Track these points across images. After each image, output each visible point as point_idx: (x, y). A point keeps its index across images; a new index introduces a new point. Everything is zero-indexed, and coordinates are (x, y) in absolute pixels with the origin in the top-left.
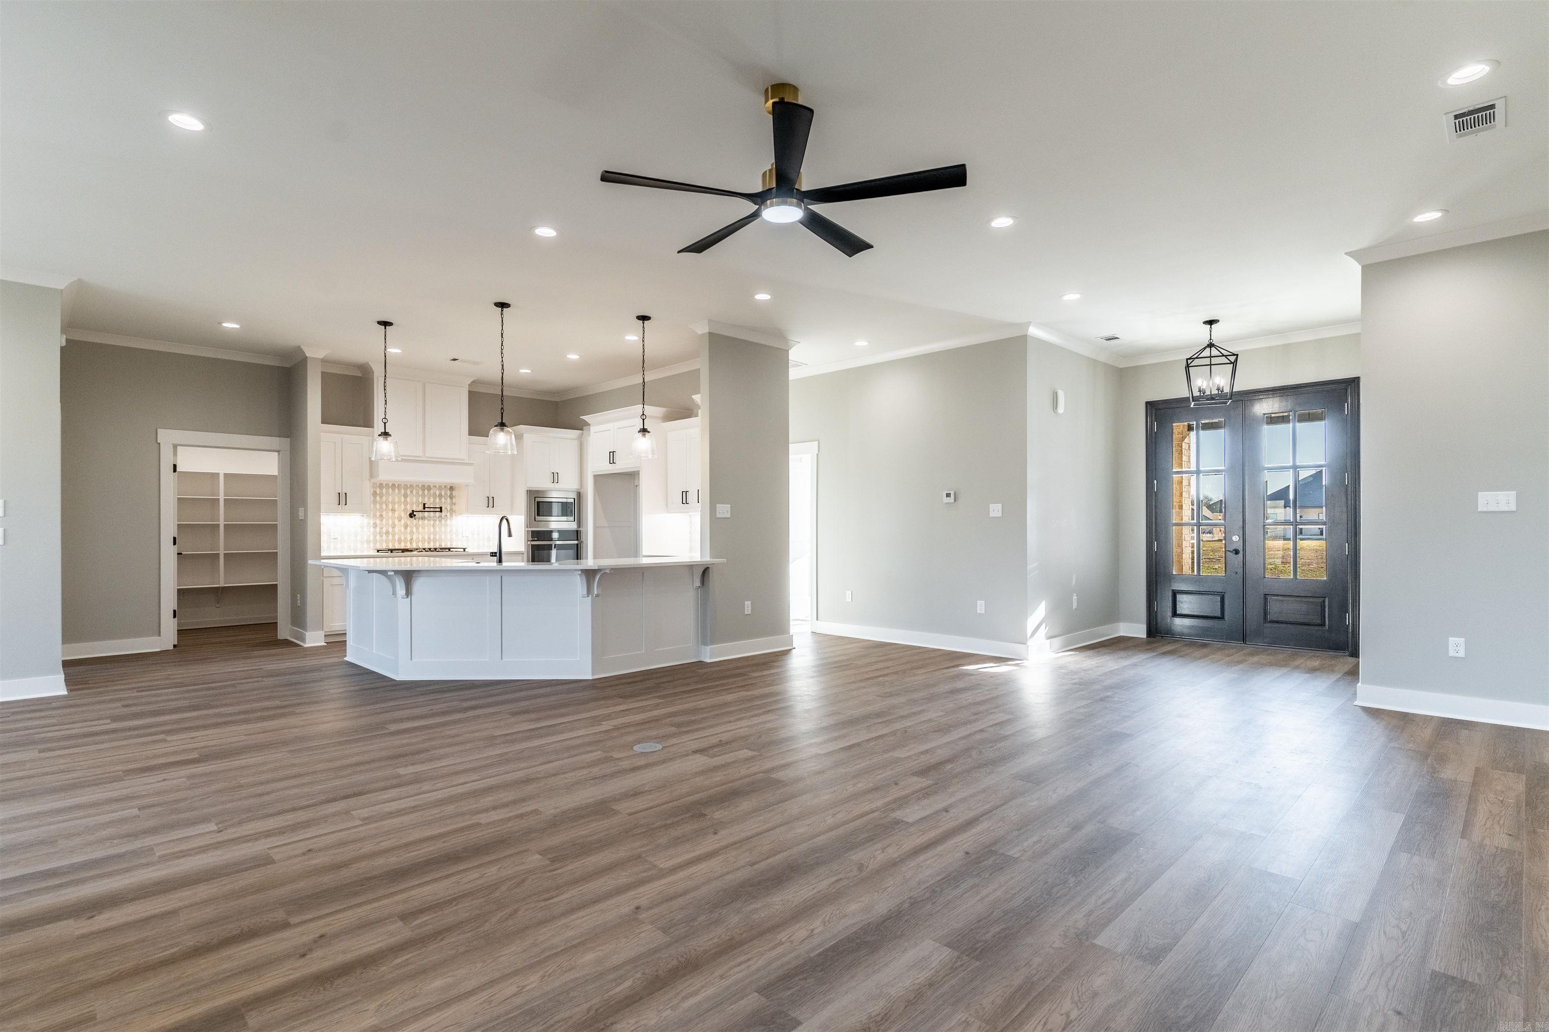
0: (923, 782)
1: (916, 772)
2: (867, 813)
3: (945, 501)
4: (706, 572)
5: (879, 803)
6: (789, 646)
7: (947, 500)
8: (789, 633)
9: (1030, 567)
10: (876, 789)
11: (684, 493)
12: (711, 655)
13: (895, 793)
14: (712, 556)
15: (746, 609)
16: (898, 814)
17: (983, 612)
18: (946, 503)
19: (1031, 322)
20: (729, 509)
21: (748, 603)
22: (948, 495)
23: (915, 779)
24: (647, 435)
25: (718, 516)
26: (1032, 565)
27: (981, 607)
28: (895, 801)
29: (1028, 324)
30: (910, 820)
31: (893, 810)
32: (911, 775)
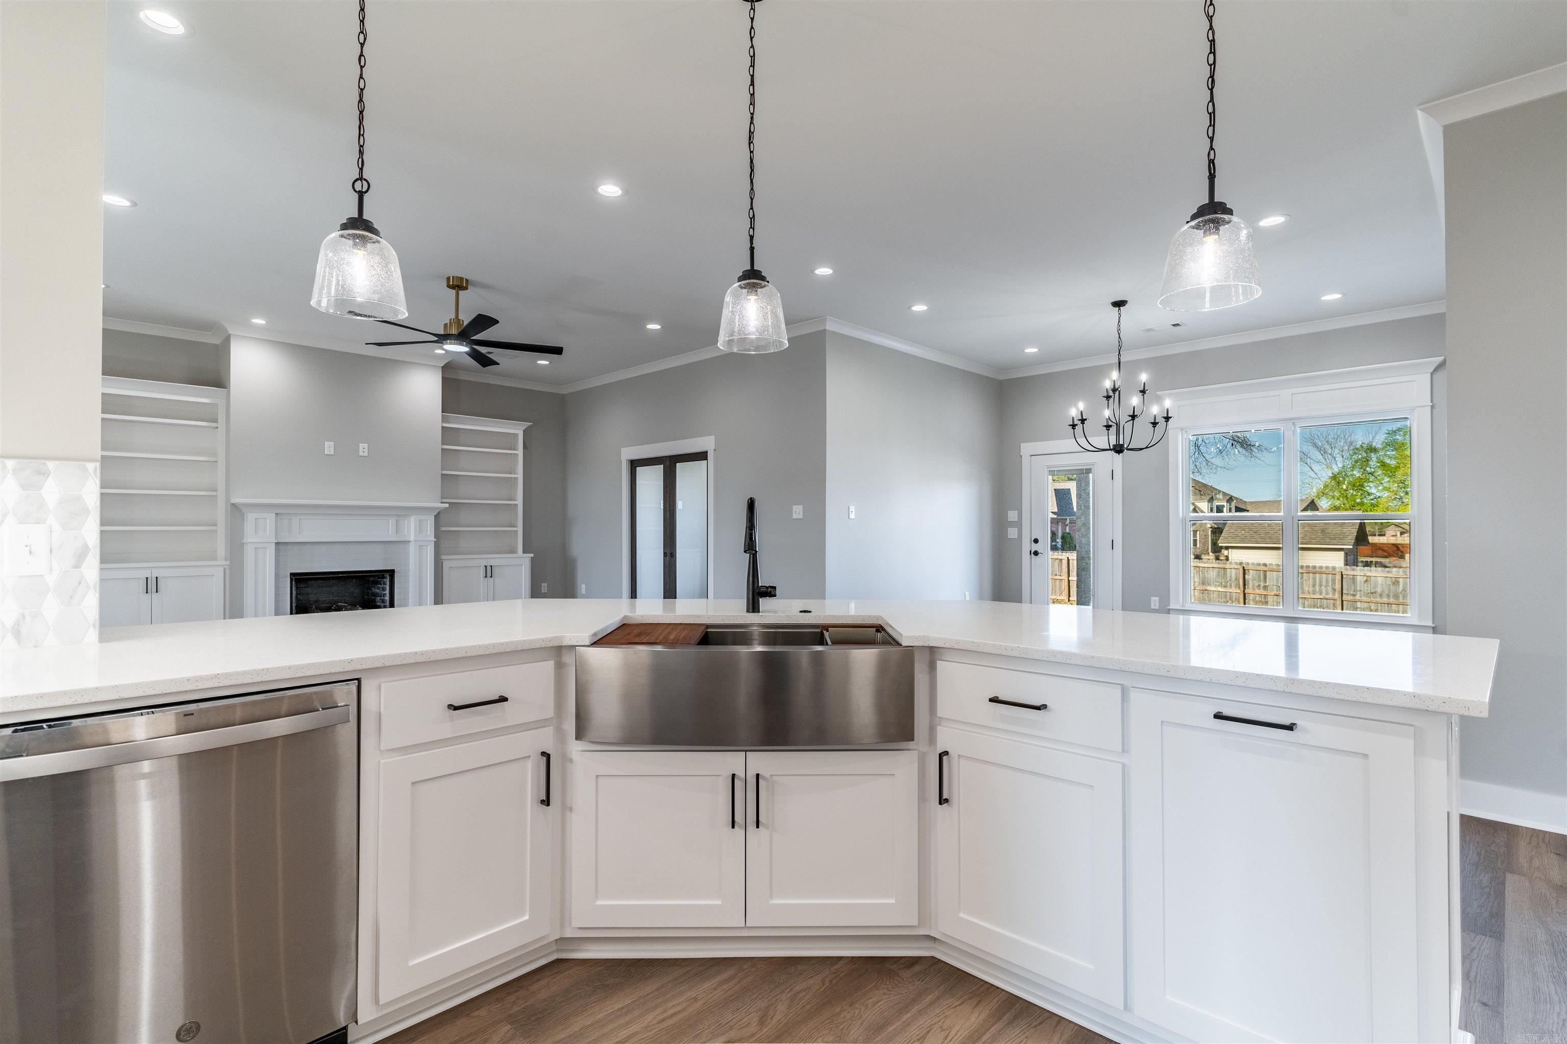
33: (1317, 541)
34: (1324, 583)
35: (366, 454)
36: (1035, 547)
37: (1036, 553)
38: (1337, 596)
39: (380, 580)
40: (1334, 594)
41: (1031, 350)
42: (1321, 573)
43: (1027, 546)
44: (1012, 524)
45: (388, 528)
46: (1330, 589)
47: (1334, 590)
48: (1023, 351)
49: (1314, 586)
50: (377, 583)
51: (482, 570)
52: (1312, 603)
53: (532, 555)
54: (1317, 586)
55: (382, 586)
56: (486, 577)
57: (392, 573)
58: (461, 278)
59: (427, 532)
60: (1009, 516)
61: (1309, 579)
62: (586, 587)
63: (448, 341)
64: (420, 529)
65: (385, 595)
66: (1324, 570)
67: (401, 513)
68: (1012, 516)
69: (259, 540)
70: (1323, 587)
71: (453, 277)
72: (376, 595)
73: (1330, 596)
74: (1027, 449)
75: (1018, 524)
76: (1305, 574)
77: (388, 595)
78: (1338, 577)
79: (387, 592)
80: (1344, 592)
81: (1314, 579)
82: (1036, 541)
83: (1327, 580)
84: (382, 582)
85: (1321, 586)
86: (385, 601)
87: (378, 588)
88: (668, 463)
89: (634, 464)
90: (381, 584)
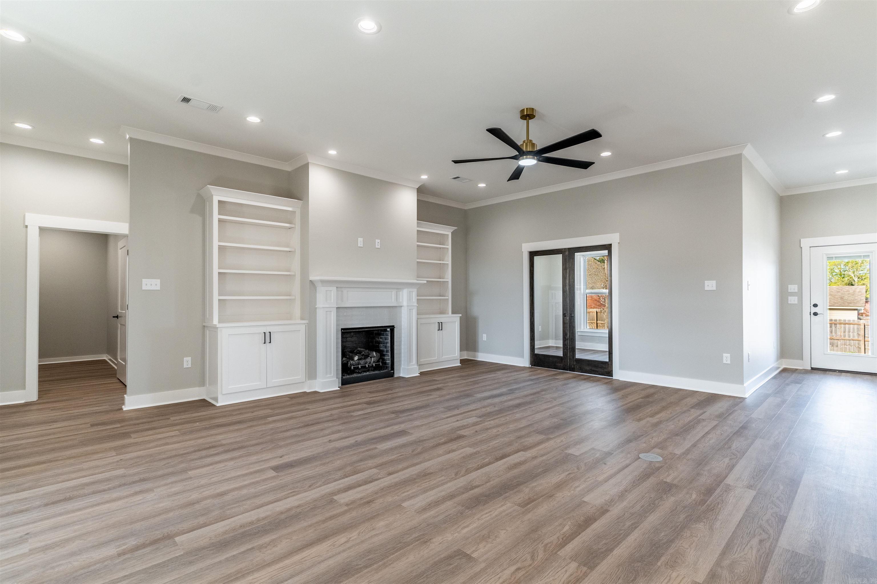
0: (462, 432)
1: (463, 437)
2: (492, 420)
5: (486, 423)
10: (487, 429)
13: (478, 428)
16: (479, 419)
23: (465, 434)
28: (479, 424)
30: (474, 418)
31: (481, 421)
32: (467, 436)
33: (839, 304)
34: (851, 331)
35: (379, 247)
36: (814, 310)
37: (815, 314)
38: (862, 338)
39: (383, 332)
40: (858, 337)
41: (842, 172)
42: (845, 324)
43: (807, 308)
44: (793, 294)
45: (392, 297)
46: (856, 334)
47: (859, 335)
48: (834, 173)
49: (844, 332)
50: (380, 334)
51: (437, 325)
52: (843, 343)
53: (461, 315)
54: (847, 332)
55: (385, 336)
56: (439, 330)
57: (392, 328)
58: (532, 108)
59: (413, 300)
60: (789, 288)
61: (841, 328)
62: (487, 336)
63: (525, 157)
64: (410, 299)
65: (387, 343)
66: (851, 322)
67: (399, 286)
68: (793, 288)
69: (327, 306)
70: (851, 333)
71: (526, 108)
72: (379, 343)
73: (856, 338)
74: (806, 243)
75: (800, 294)
76: (838, 325)
77: (390, 343)
78: (863, 327)
79: (389, 341)
80: (866, 336)
81: (845, 328)
82: (815, 305)
83: (854, 328)
84: (385, 334)
85: (849, 332)
86: (387, 347)
87: (381, 338)
88: (567, 253)
89: (533, 254)
90: (383, 335)
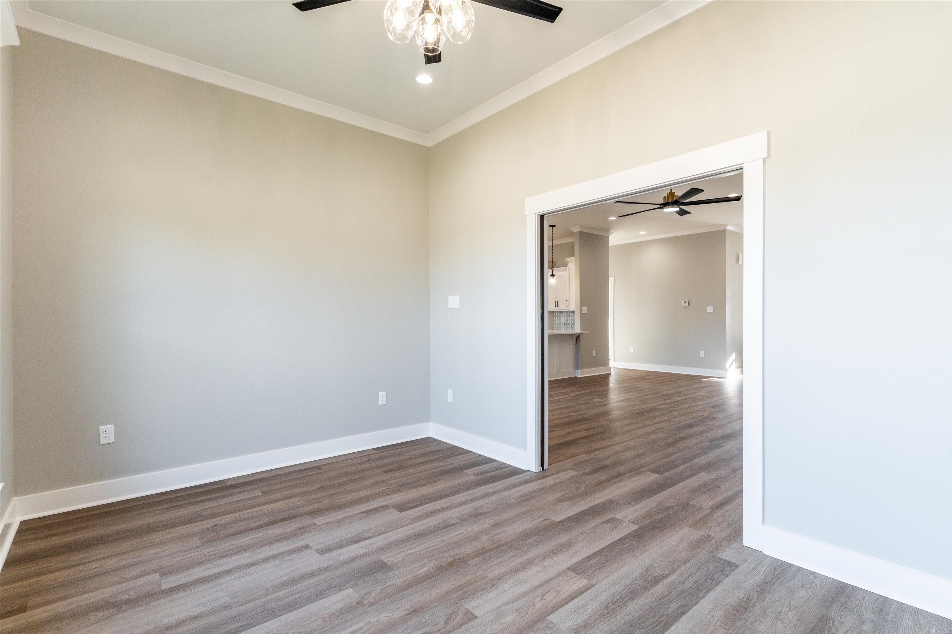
3: (683, 305)
4: (578, 337)
6: (609, 371)
7: (684, 305)
8: (609, 366)
9: (728, 337)
11: (556, 302)
12: (580, 374)
14: (582, 330)
15: (593, 354)
17: (704, 356)
18: (684, 306)
19: (728, 224)
20: (587, 309)
21: (594, 351)
22: (685, 302)
24: (554, 277)
25: (583, 312)
26: (728, 336)
27: (702, 354)
29: (727, 225)
